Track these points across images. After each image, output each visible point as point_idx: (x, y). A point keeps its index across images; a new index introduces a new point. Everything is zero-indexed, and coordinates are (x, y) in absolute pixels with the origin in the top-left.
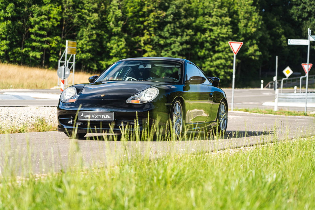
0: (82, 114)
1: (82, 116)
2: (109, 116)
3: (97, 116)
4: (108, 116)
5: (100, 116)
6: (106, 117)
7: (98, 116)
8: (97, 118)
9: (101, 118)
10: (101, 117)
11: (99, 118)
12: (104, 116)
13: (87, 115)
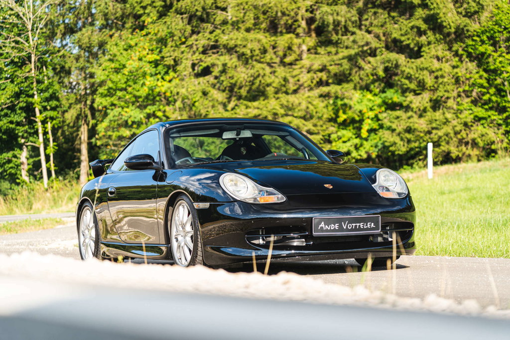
0: (323, 223)
1: (322, 227)
2: (373, 224)
3: (352, 226)
4: (371, 224)
5: (358, 224)
6: (368, 225)
7: (354, 225)
8: (352, 230)
9: (360, 229)
10: (359, 226)
11: (356, 229)
12: (364, 225)
13: (332, 225)
